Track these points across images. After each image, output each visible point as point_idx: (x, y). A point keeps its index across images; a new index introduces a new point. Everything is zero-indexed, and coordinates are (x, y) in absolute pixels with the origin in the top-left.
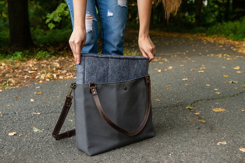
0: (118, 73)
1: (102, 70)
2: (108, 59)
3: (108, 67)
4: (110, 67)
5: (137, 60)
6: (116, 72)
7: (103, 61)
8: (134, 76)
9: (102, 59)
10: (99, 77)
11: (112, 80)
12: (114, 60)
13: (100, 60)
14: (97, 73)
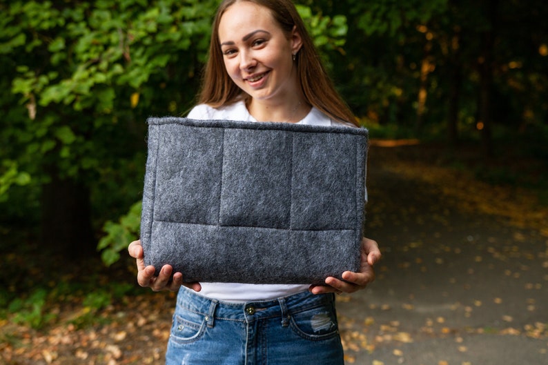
0: (252, 170)
1: (201, 161)
2: (220, 129)
3: (221, 154)
4: (226, 152)
5: (319, 135)
6: (246, 167)
7: (206, 135)
8: (310, 181)
9: (204, 130)
10: (190, 182)
11: (232, 192)
12: (238, 131)
13: (196, 131)
14: (186, 169)
